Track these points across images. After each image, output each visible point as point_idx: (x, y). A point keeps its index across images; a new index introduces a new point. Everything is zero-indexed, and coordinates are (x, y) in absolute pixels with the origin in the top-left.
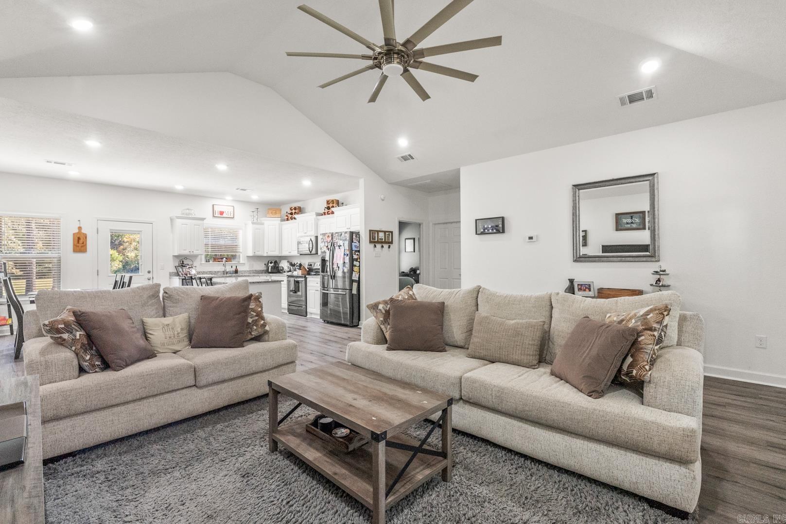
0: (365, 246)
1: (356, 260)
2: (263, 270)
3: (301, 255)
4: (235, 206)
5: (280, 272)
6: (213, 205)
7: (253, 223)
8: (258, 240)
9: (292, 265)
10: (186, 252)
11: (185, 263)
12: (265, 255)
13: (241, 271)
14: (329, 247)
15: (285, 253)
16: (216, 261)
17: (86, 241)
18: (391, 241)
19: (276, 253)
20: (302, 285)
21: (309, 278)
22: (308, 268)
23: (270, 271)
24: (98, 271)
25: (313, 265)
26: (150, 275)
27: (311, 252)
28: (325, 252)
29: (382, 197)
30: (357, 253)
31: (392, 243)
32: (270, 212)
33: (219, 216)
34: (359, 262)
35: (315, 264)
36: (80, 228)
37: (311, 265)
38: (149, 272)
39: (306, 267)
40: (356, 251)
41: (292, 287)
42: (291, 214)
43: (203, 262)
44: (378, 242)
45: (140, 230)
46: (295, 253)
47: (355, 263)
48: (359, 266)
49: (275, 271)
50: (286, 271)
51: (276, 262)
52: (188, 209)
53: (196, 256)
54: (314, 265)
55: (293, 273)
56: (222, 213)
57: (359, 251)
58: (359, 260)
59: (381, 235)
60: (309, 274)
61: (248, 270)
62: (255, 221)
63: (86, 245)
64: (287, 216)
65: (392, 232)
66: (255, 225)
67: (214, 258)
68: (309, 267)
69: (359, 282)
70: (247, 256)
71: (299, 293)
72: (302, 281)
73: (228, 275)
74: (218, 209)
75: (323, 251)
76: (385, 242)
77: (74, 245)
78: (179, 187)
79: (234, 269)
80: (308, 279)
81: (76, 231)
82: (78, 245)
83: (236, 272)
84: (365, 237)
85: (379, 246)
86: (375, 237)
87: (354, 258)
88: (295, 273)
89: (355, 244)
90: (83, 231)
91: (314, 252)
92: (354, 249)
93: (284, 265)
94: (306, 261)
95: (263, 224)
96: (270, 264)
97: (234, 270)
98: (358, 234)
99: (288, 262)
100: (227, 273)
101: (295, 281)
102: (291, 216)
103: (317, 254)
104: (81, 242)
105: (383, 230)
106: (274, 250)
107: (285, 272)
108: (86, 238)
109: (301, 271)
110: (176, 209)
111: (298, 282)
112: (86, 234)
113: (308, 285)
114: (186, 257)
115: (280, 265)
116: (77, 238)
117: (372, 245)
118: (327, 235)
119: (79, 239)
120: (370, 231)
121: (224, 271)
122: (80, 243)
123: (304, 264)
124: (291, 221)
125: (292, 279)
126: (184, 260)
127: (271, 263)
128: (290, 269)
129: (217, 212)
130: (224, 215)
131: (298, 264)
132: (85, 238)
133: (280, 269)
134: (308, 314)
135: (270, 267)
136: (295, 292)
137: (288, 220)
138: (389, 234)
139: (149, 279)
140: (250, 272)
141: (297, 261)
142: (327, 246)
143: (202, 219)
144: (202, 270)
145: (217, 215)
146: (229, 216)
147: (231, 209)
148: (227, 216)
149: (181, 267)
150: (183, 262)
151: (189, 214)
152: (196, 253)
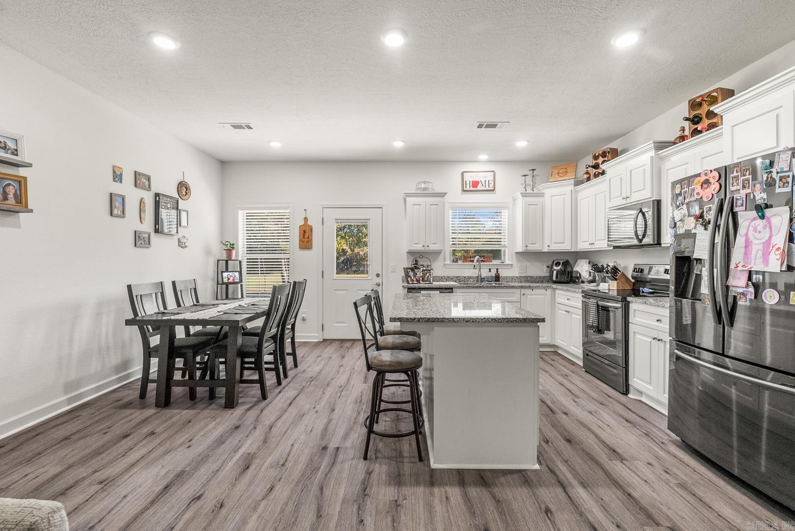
2: (544, 277)
3: (615, 247)
4: (495, 171)
5: (574, 282)
6: (462, 174)
7: (524, 195)
8: (533, 224)
9: (598, 269)
10: (419, 247)
11: (420, 263)
12: (546, 250)
13: (506, 278)
14: (711, 216)
15: (583, 246)
16: (468, 261)
17: (312, 235)
19: (566, 247)
20: (616, 318)
21: (636, 305)
22: (633, 278)
23: (554, 278)
24: (323, 272)
25: (646, 271)
26: (379, 280)
27: (640, 241)
28: (690, 235)
32: (556, 171)
33: (472, 189)
35: (651, 268)
36: (306, 219)
37: (642, 271)
38: (378, 275)
39: (629, 274)
41: (592, 319)
42: (596, 166)
43: (448, 262)
45: (367, 217)
46: (602, 245)
49: (565, 278)
50: (584, 280)
51: (566, 264)
52: (425, 182)
53: (437, 253)
54: (650, 271)
55: (598, 285)
56: (475, 184)
60: (636, 293)
61: (517, 275)
62: (529, 190)
63: (310, 240)
64: (587, 173)
66: (526, 199)
67: (463, 255)
68: (635, 274)
70: (517, 253)
71: (609, 335)
72: (616, 308)
73: (483, 284)
74: (469, 178)
75: (681, 231)
77: (300, 240)
79: (493, 273)
80: (633, 307)
81: (302, 223)
82: (304, 239)
83: (497, 278)
88: (603, 287)
90: (309, 223)
91: (648, 240)
93: (583, 268)
94: (628, 264)
95: (543, 196)
96: (555, 267)
97: (494, 275)
99: (589, 263)
100: (482, 280)
101: (598, 306)
102: (594, 171)
103: (659, 244)
104: (307, 236)
106: (563, 242)
107: (583, 282)
108: (312, 231)
109: (616, 282)
110: (409, 182)
111: (606, 309)
112: (311, 226)
113: (631, 319)
114: (422, 254)
115: (574, 269)
116: (303, 232)
118: (703, 178)
119: (305, 232)
121: (478, 277)
122: (306, 239)
123: (625, 268)
124: (594, 181)
125: (592, 301)
126: (418, 259)
127: (558, 264)
128: (594, 277)
129: (468, 183)
130: (480, 187)
131: (609, 269)
132: (310, 231)
133: (574, 275)
134: (631, 390)
135: (555, 272)
136: (600, 331)
137: (588, 179)
139: (379, 286)
140: (520, 279)
141: (609, 262)
142: (701, 216)
143: (443, 195)
144: (446, 274)
145: (468, 188)
146: (487, 188)
147: (490, 176)
148: (484, 188)
149: (412, 269)
150: (416, 261)
151: (425, 189)
152: (432, 247)
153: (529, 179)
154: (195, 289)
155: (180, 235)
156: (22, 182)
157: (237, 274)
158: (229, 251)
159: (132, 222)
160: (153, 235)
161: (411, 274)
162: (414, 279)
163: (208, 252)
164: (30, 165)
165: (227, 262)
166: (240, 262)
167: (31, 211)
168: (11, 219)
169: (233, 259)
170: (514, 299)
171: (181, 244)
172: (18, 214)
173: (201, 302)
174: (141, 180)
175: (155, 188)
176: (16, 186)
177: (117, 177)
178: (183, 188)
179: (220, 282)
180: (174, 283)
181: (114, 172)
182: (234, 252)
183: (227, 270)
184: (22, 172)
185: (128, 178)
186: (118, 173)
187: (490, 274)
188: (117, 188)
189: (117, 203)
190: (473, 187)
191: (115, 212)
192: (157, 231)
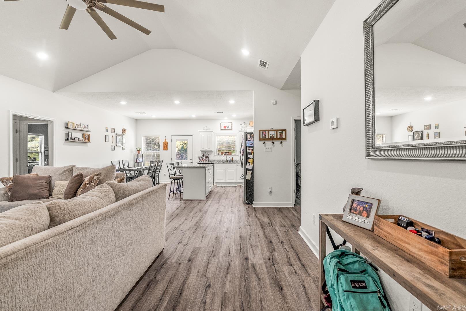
0: (257, 143)
1: (251, 154)
4: (232, 122)
6: (221, 123)
10: (204, 150)
11: (205, 155)
13: (234, 160)
18: (284, 137)
24: (172, 158)
26: (191, 161)
29: (273, 102)
30: (251, 149)
31: (285, 139)
32: (251, 123)
33: (224, 129)
34: (253, 155)
36: (166, 140)
38: (191, 159)
40: (250, 147)
43: (216, 154)
44: (268, 139)
45: (188, 139)
47: (249, 156)
48: (253, 158)
52: (206, 127)
53: (211, 152)
56: (225, 127)
57: (253, 147)
58: (252, 154)
59: (272, 133)
63: (167, 147)
65: (285, 130)
67: (221, 152)
69: (252, 170)
74: (223, 125)
76: (277, 139)
77: (164, 147)
78: (194, 116)
79: (231, 158)
81: (164, 141)
83: (232, 160)
84: (256, 137)
85: (269, 143)
86: (265, 135)
87: (248, 152)
89: (250, 142)
90: (167, 141)
92: (248, 145)
98: (251, 134)
100: (227, 161)
104: (166, 146)
105: (275, 129)
108: (167, 144)
110: (201, 127)
114: (205, 152)
117: (262, 142)
119: (165, 144)
120: (260, 131)
129: (222, 127)
130: (227, 128)
138: (282, 133)
139: (191, 163)
143: (212, 131)
144: (215, 159)
145: (223, 129)
146: (229, 128)
147: (230, 124)
148: (228, 129)
149: (202, 157)
150: (203, 154)
151: (206, 129)
152: (208, 150)
153: (243, 126)
154: (128, 163)
155: (123, 146)
156: (89, 135)
157: (142, 159)
158: (139, 151)
159: (110, 143)
160: (115, 146)
161: (201, 159)
162: (202, 161)
163: (132, 152)
164: (90, 131)
165: (138, 155)
166: (143, 155)
167: (91, 142)
168: (86, 144)
169: (140, 154)
170: (234, 167)
171: (123, 149)
172: (87, 144)
173: (130, 167)
174: (112, 130)
175: (116, 132)
176: (88, 136)
177: (107, 130)
178: (124, 131)
179: (136, 162)
180: (122, 161)
181: (106, 129)
182: (140, 151)
183: (138, 158)
184: (88, 133)
185: (109, 130)
186: (107, 129)
187: (230, 159)
188: (107, 134)
189: (107, 138)
190: (224, 128)
191: (106, 140)
192: (116, 145)
